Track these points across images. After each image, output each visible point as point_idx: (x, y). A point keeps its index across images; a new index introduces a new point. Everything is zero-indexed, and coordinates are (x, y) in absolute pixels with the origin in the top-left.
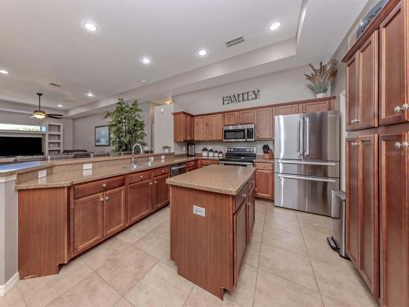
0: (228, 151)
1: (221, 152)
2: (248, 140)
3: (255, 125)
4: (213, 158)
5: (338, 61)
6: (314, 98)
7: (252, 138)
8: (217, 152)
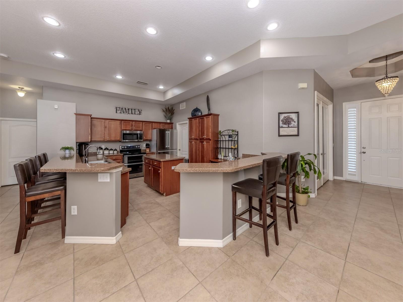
0: (122, 148)
1: (115, 149)
2: (140, 140)
3: (143, 132)
4: (113, 154)
5: (174, 109)
6: (166, 122)
7: (142, 139)
8: (112, 150)
